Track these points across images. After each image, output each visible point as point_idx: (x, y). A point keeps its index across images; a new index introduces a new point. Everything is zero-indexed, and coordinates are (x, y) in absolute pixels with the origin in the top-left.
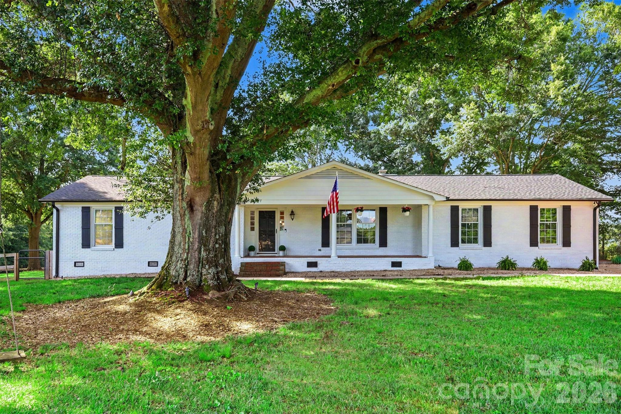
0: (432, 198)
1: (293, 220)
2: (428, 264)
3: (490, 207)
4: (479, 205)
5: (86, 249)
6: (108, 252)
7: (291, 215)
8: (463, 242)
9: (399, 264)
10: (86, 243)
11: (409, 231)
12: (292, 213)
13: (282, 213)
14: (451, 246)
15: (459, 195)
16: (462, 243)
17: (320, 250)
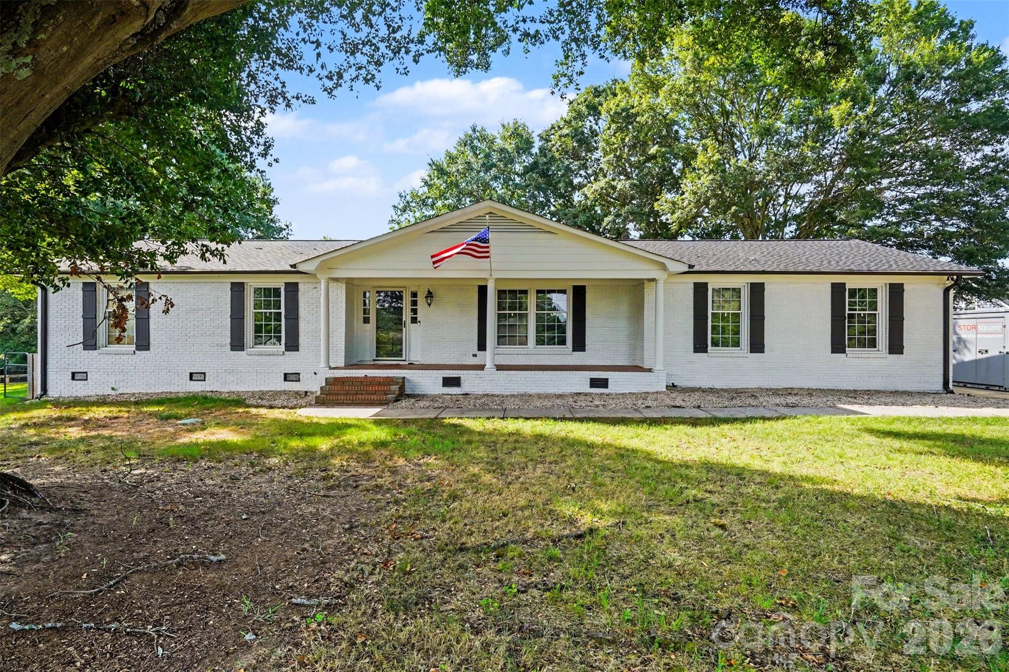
0: (663, 267)
1: (429, 305)
2: (655, 383)
3: (762, 285)
4: (742, 282)
5: (91, 352)
6: (126, 357)
7: (426, 297)
8: (715, 344)
9: (604, 383)
10: (90, 343)
11: (622, 325)
12: (430, 295)
13: (414, 295)
14: (695, 352)
15: (708, 265)
16: (712, 346)
17: (475, 355)
